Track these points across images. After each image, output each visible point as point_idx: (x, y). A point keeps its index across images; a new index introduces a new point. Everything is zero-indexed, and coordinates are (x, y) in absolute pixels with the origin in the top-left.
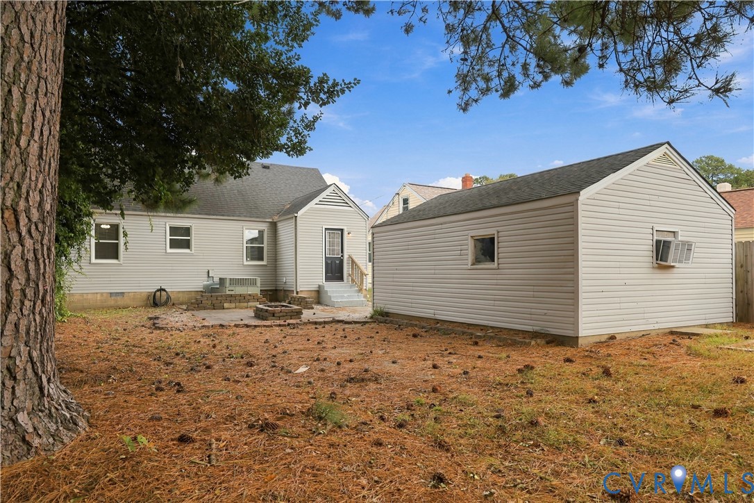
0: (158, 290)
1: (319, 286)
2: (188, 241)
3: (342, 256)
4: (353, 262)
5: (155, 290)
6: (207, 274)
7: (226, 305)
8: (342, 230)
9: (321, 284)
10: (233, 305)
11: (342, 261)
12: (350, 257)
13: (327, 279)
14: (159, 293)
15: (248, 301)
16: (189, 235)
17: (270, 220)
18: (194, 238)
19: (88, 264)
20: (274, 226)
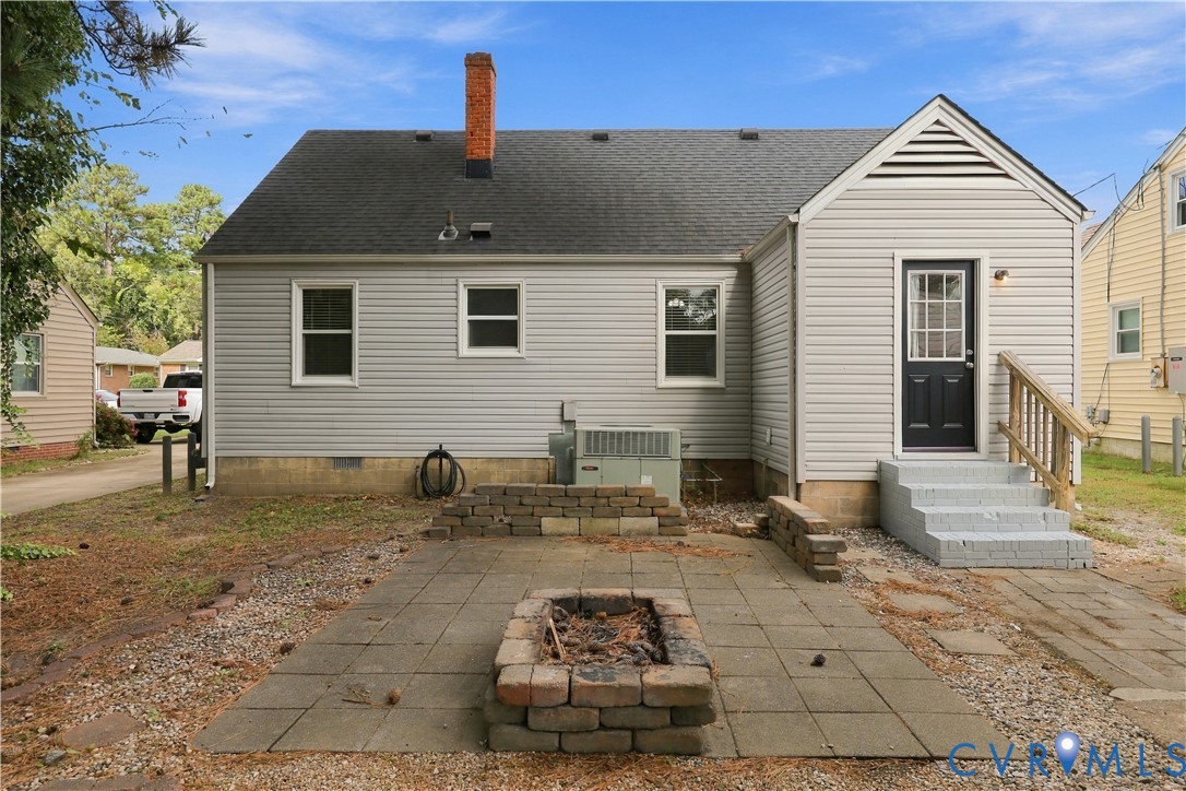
0: (433, 455)
1: (881, 468)
2: (514, 325)
3: (971, 358)
4: (1017, 379)
5: (426, 454)
6: (558, 411)
7: (548, 524)
8: (971, 266)
9: (886, 458)
10: (571, 525)
11: (969, 376)
12: (1002, 362)
13: (912, 440)
14: (434, 463)
15: (618, 514)
16: (514, 310)
17: (736, 258)
18: (525, 317)
19: (287, 388)
20: (746, 272)
